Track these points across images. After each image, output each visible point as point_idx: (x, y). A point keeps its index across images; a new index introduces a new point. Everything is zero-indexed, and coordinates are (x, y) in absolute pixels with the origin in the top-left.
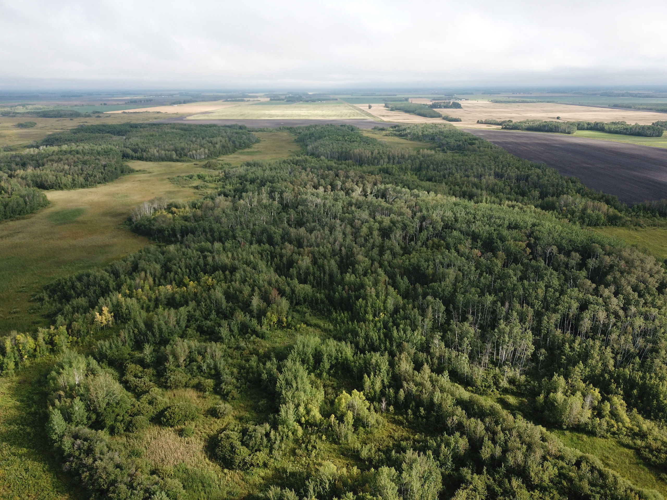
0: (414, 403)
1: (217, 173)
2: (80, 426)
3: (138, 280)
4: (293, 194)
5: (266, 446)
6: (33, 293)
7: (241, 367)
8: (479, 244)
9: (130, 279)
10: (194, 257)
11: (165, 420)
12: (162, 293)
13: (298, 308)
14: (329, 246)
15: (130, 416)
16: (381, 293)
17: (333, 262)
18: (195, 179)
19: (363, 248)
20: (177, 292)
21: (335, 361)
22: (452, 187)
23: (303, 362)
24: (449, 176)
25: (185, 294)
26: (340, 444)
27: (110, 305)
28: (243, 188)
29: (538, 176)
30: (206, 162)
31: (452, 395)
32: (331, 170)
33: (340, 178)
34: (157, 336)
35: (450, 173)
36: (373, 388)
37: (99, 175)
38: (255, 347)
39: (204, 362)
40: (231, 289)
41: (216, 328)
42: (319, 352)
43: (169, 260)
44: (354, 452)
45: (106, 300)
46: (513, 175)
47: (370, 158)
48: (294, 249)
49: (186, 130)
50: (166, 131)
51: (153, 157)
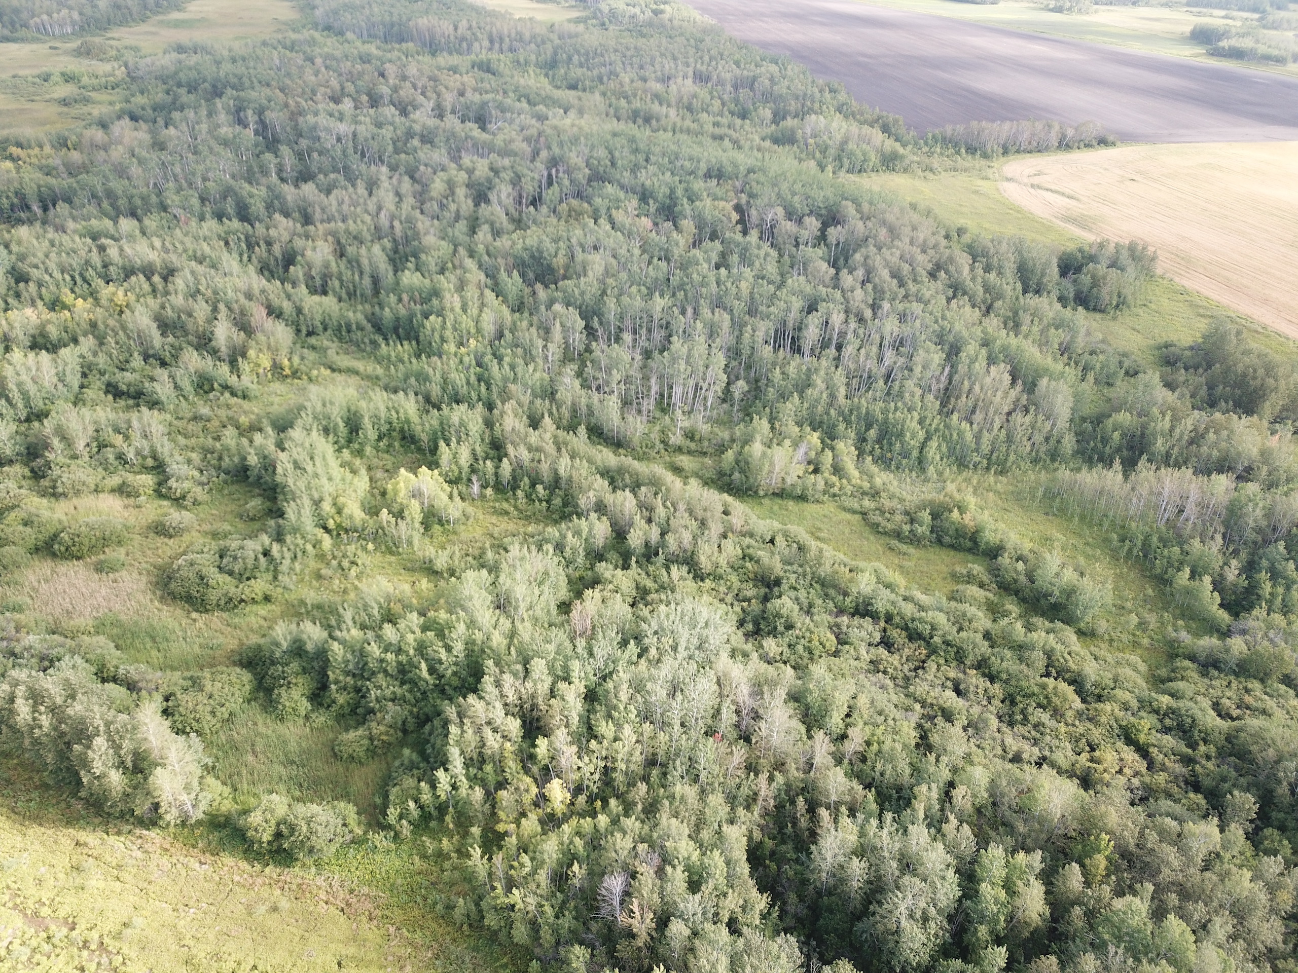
0: (526, 479)
1: (107, 67)
4: (288, 114)
5: (268, 570)
7: (207, 451)
8: (653, 207)
10: (77, 251)
11: (63, 549)
12: (17, 325)
13: (313, 340)
14: (368, 219)
16: (470, 303)
17: (376, 249)
18: (57, 83)
19: (435, 221)
20: (49, 322)
21: (388, 426)
22: (613, 100)
23: (326, 431)
24: (609, 79)
25: (70, 324)
26: (400, 554)
28: (174, 103)
29: (772, 79)
30: (79, 42)
31: (590, 461)
32: (369, 62)
33: (387, 81)
34: (20, 406)
35: (611, 73)
36: (456, 463)
38: (230, 413)
39: (129, 446)
40: (169, 310)
41: (147, 385)
42: (355, 414)
43: (21, 258)
44: (425, 563)
46: (728, 76)
47: (452, 38)
48: (295, 228)
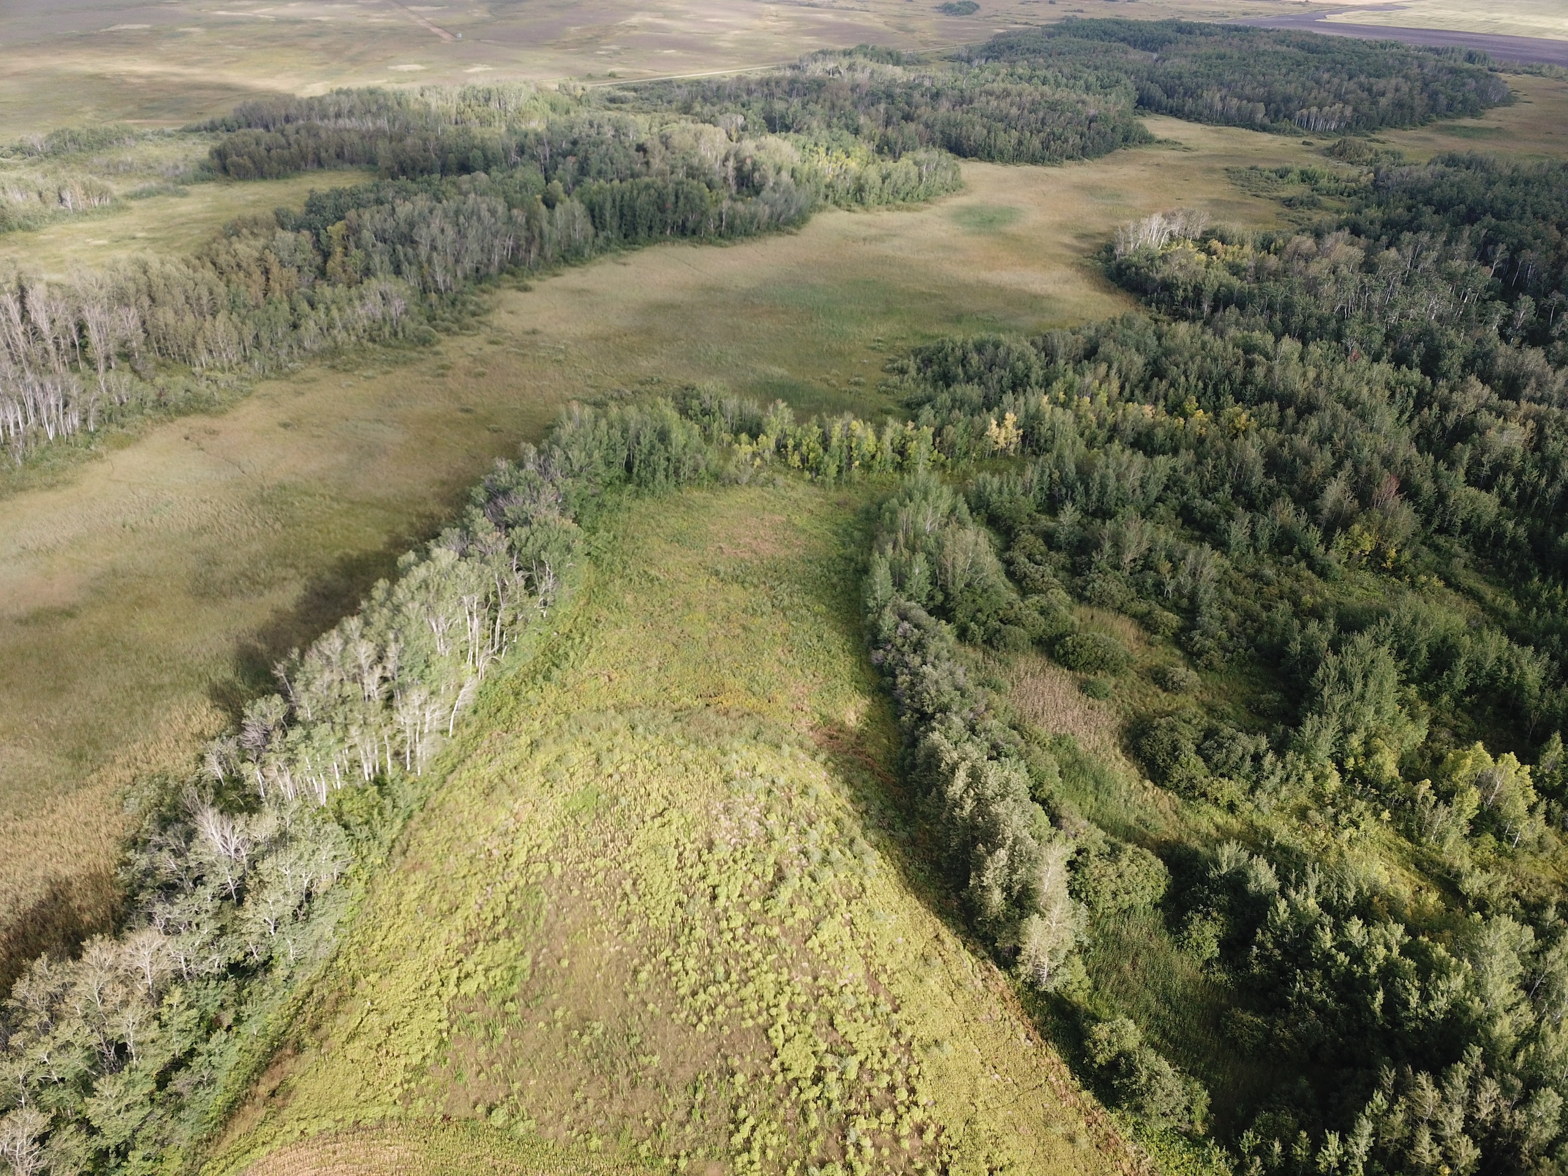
1: (1354, 171)
2: (913, 603)
3: (1088, 379)
5: (1247, 777)
6: (892, 357)
7: (1248, 616)
9: (1074, 371)
10: (1224, 359)
11: (1062, 652)
12: (1130, 418)
13: (1441, 540)
15: (1001, 621)
18: (1292, 181)
20: (1161, 424)
21: (1487, 681)
23: (1400, 653)
25: (1178, 433)
26: (1420, 845)
27: (1022, 413)
28: (1411, 222)
30: (1337, 141)
34: (1094, 498)
37: (1074, 139)
38: (1296, 586)
39: (1173, 577)
40: (1286, 450)
41: (1222, 521)
42: (1450, 648)
43: (1167, 353)
44: (1449, 873)
45: (1016, 399)
48: (1489, 397)
49: (1311, 51)
50: (1262, 47)
51: (1206, 112)
